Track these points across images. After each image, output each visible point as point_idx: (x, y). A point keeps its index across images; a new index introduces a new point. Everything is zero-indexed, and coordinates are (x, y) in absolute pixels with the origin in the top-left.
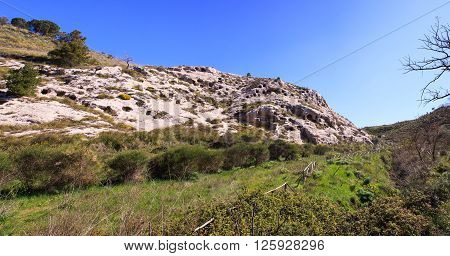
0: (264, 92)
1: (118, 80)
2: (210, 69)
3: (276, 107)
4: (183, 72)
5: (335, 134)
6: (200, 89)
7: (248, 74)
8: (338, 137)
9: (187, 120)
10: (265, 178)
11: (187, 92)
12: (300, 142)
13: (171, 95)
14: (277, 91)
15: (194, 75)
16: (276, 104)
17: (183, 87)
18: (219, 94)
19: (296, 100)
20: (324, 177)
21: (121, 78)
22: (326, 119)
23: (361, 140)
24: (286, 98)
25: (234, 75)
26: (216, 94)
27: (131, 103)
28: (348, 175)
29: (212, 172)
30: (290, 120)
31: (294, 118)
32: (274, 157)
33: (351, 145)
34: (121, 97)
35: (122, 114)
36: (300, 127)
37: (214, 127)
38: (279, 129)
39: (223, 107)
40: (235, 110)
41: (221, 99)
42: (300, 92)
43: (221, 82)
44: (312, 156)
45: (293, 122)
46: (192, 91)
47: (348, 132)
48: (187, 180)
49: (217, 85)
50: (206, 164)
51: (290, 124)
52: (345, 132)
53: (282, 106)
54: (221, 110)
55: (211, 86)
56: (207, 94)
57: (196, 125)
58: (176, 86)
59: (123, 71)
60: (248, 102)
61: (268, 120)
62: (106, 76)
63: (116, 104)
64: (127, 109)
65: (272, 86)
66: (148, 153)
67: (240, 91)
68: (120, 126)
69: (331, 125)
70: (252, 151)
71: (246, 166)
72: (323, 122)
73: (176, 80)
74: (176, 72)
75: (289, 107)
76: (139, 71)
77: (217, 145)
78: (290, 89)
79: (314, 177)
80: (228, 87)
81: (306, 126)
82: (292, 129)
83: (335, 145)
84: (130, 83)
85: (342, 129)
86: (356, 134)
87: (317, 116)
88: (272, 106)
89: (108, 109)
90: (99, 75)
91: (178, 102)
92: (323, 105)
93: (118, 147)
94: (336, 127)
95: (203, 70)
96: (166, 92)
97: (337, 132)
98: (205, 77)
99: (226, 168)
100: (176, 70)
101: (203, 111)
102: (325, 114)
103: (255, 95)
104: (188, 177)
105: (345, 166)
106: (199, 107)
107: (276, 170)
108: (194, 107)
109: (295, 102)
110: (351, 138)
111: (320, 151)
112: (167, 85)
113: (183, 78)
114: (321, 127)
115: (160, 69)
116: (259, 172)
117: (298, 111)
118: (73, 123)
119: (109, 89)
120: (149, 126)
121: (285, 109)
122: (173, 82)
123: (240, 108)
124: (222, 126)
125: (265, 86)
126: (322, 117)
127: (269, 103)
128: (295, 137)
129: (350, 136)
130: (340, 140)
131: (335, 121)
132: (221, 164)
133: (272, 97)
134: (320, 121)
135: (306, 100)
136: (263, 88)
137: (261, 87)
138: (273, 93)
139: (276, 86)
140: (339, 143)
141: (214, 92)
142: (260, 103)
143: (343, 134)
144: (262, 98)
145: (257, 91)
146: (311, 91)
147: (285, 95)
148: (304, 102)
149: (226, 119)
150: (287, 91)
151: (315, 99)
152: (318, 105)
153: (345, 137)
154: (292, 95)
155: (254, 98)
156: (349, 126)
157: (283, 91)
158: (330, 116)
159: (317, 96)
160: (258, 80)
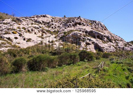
0: (73, 25)
1: (11, 25)
2: (47, 15)
3: (80, 32)
4: (36, 19)
5: (113, 46)
6: (44, 26)
7: (65, 16)
8: (115, 48)
9: (40, 42)
10: (79, 71)
11: (38, 28)
12: (95, 51)
13: (32, 30)
14: (80, 24)
15: (40, 19)
16: (80, 31)
18: (52, 28)
19: (90, 28)
20: (110, 71)
21: (12, 24)
22: (108, 38)
24: (84, 27)
25: (58, 17)
26: (51, 28)
27: (17, 35)
28: (124, 70)
29: (54, 67)
30: (88, 39)
31: (90, 38)
32: (82, 59)
33: (124, 52)
34: (13, 33)
35: (14, 41)
36: (93, 43)
37: (52, 45)
38: (83, 44)
39: (55, 34)
40: (60, 35)
41: (54, 30)
42: (92, 23)
43: (52, 22)
44: (101, 59)
45: (90, 40)
46: (40, 27)
47: (121, 44)
48: (44, 71)
49: (51, 23)
50: (50, 64)
51: (88, 41)
53: (83, 32)
54: (54, 36)
55: (48, 24)
56: (47, 29)
57: (44, 44)
59: (13, 21)
60: (66, 31)
61: (77, 40)
63: (12, 36)
64: (16, 38)
65: (77, 21)
66: (26, 58)
67: (61, 25)
68: (14, 46)
69: (110, 41)
70: (71, 57)
71: (69, 64)
72: (106, 39)
73: (33, 22)
75: (86, 32)
76: (18, 20)
77: (54, 54)
78: (86, 22)
79: (104, 70)
80: (56, 24)
81: (97, 42)
83: (114, 52)
84: (16, 26)
85: (117, 43)
86: (126, 45)
87: (102, 36)
88: (78, 32)
89: (9, 39)
91: (35, 33)
92: (105, 30)
93: (15, 56)
94: (114, 42)
95: (44, 16)
96: (30, 29)
97: (114, 45)
98: (45, 20)
99: (60, 65)
100: (33, 18)
101: (46, 37)
102: (107, 35)
103: (69, 27)
104: (43, 70)
105: (122, 65)
106: (45, 35)
107: (83, 66)
108: (42, 35)
109: (89, 29)
110: (123, 48)
111: (106, 56)
112: (30, 25)
113: (36, 21)
114: (105, 42)
115: (26, 18)
116: (75, 68)
117: (91, 34)
119: (8, 29)
120: (24, 45)
121: (85, 33)
122: (32, 24)
123: (63, 34)
124: (55, 44)
125: (73, 21)
126: (105, 36)
127: (76, 30)
128: (91, 49)
129: (122, 47)
130: (117, 49)
131: (113, 38)
132: (57, 63)
133: (78, 28)
134: (104, 39)
135: (95, 28)
136: (72, 23)
137: (71, 22)
138: (78, 25)
139: (78, 21)
140: (116, 51)
141: (50, 27)
142: (72, 31)
143: (118, 46)
144: (73, 28)
145: (70, 25)
146: (97, 22)
147: (84, 25)
148: (94, 29)
149: (56, 41)
150: (85, 23)
151: (100, 26)
152: (102, 30)
153: (119, 48)
154: (88, 25)
155: (68, 28)
156: (121, 40)
157: (83, 24)
158: (110, 35)
159: (101, 24)
160: (70, 19)
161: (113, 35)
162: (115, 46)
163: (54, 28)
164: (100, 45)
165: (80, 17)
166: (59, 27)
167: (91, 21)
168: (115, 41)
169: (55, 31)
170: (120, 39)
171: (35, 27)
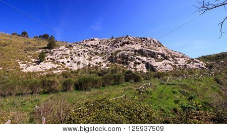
0: (121, 45)
1: (65, 51)
2: (95, 39)
3: (128, 52)
4: (85, 43)
5: (170, 64)
6: (92, 49)
7: (112, 37)
8: (173, 66)
9: (88, 64)
12: (145, 71)
13: (82, 54)
14: (128, 43)
15: (89, 43)
16: (128, 50)
17: (86, 50)
18: (100, 50)
19: (140, 46)
22: (163, 55)
23: (194, 67)
24: (133, 46)
25: (105, 39)
27: (69, 59)
30: (137, 58)
31: (139, 57)
32: (127, 80)
33: (186, 71)
34: (66, 57)
35: (67, 64)
36: (143, 62)
37: (99, 66)
38: (132, 64)
40: (108, 57)
42: (142, 41)
43: (100, 44)
45: (139, 59)
46: (89, 51)
47: (182, 62)
49: (98, 46)
51: (137, 61)
52: (178, 62)
53: (131, 51)
54: (102, 57)
55: (96, 47)
56: (95, 51)
57: (92, 66)
58: (83, 49)
59: (66, 47)
60: (113, 51)
61: (125, 60)
62: (61, 50)
63: (65, 60)
64: (68, 62)
65: (124, 41)
67: (109, 47)
68: (67, 69)
69: (166, 58)
70: (115, 77)
71: (113, 85)
72: (160, 57)
73: (83, 47)
74: (82, 43)
75: (135, 51)
76: (70, 46)
77: (100, 75)
78: (136, 40)
80: (104, 46)
81: (149, 61)
82: (139, 63)
83: (171, 71)
84: (68, 52)
85: (176, 60)
86: (189, 62)
87: (154, 53)
88: (126, 52)
89: (63, 63)
90: (59, 50)
91: (84, 56)
92: (160, 46)
94: (171, 59)
95: (92, 40)
96: (80, 53)
98: (93, 43)
99: (103, 86)
101: (94, 59)
102: (161, 52)
103: (116, 47)
106: (93, 57)
108: (91, 58)
109: (138, 47)
110: (186, 65)
111: (159, 76)
112: (80, 50)
113: (85, 45)
114: (159, 60)
115: (77, 44)
116: (119, 88)
117: (141, 52)
118: (55, 69)
119: (63, 55)
120: (75, 67)
121: (133, 53)
122: (82, 48)
123: (110, 55)
124: (102, 65)
125: (120, 41)
126: (158, 54)
127: (123, 50)
128: (141, 68)
129: (184, 65)
130: (175, 68)
131: (169, 55)
132: (101, 84)
133: (125, 47)
134: (158, 56)
135: (146, 45)
136: (120, 43)
137: (118, 42)
138: (126, 45)
139: (126, 40)
140: (174, 70)
141: (98, 49)
142: (119, 51)
143: (177, 63)
144: (120, 48)
145: (117, 45)
146: (149, 39)
147: (133, 44)
148: (145, 47)
149: (104, 62)
150: (133, 42)
151: (153, 43)
152: (156, 46)
153: (179, 66)
154: (137, 43)
155: (116, 49)
156: (182, 57)
157: (131, 43)
158: (165, 52)
159: (153, 41)
160: (117, 39)
161: (170, 51)
162: (173, 64)
163: (102, 49)
164: (152, 64)
165: (128, 36)
166: (106, 48)
167: (142, 39)
168: (173, 58)
169: (102, 53)
170: (181, 55)
171: (84, 51)
